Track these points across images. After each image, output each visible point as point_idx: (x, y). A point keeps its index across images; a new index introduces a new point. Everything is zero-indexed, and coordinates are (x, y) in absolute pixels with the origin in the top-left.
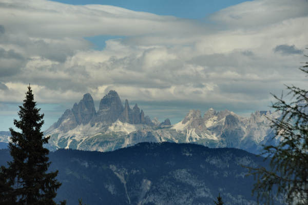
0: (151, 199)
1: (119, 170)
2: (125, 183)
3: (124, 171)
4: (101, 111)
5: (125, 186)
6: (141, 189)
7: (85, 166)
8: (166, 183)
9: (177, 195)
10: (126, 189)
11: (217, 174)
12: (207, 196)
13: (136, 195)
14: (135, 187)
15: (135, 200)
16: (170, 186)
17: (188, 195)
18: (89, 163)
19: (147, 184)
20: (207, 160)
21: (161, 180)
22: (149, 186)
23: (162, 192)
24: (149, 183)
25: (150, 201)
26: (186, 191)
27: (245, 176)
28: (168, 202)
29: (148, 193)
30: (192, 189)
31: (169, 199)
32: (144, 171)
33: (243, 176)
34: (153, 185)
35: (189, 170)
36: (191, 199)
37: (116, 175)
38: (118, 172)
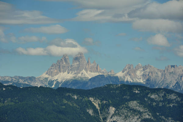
0: (115, 119)
1: (95, 101)
2: (99, 109)
3: (98, 101)
4: (73, 64)
5: (99, 111)
6: (109, 112)
7: (75, 98)
8: (124, 109)
9: (131, 116)
10: (99, 112)
11: (155, 104)
12: (150, 117)
13: (106, 116)
14: (105, 111)
15: (105, 119)
16: (126, 111)
17: (138, 117)
18: (77, 96)
19: (112, 110)
20: (149, 96)
21: (121, 107)
22: (113, 111)
23: (121, 115)
24: (114, 109)
25: (115, 120)
26: (137, 114)
27: (173, 106)
28: (125, 121)
29: (113, 115)
30: (140, 113)
31: (126, 119)
32: (111, 102)
33: (172, 106)
34: (116, 110)
35: (138, 101)
36: (139, 120)
37: (93, 104)
38: (95, 102)
